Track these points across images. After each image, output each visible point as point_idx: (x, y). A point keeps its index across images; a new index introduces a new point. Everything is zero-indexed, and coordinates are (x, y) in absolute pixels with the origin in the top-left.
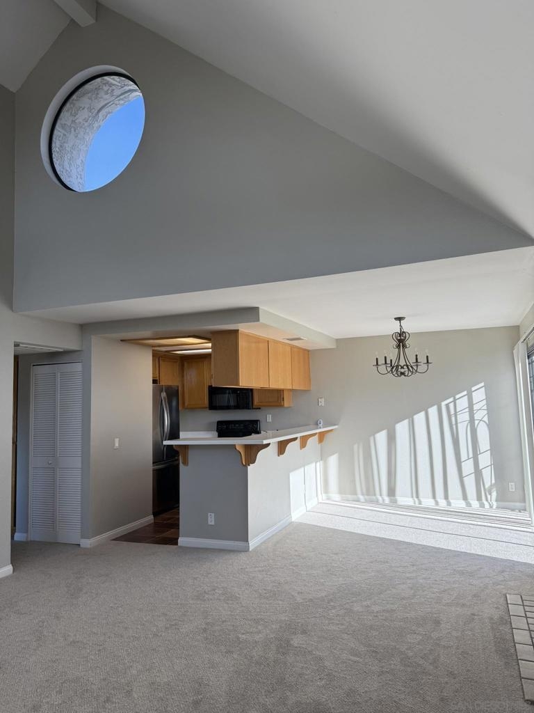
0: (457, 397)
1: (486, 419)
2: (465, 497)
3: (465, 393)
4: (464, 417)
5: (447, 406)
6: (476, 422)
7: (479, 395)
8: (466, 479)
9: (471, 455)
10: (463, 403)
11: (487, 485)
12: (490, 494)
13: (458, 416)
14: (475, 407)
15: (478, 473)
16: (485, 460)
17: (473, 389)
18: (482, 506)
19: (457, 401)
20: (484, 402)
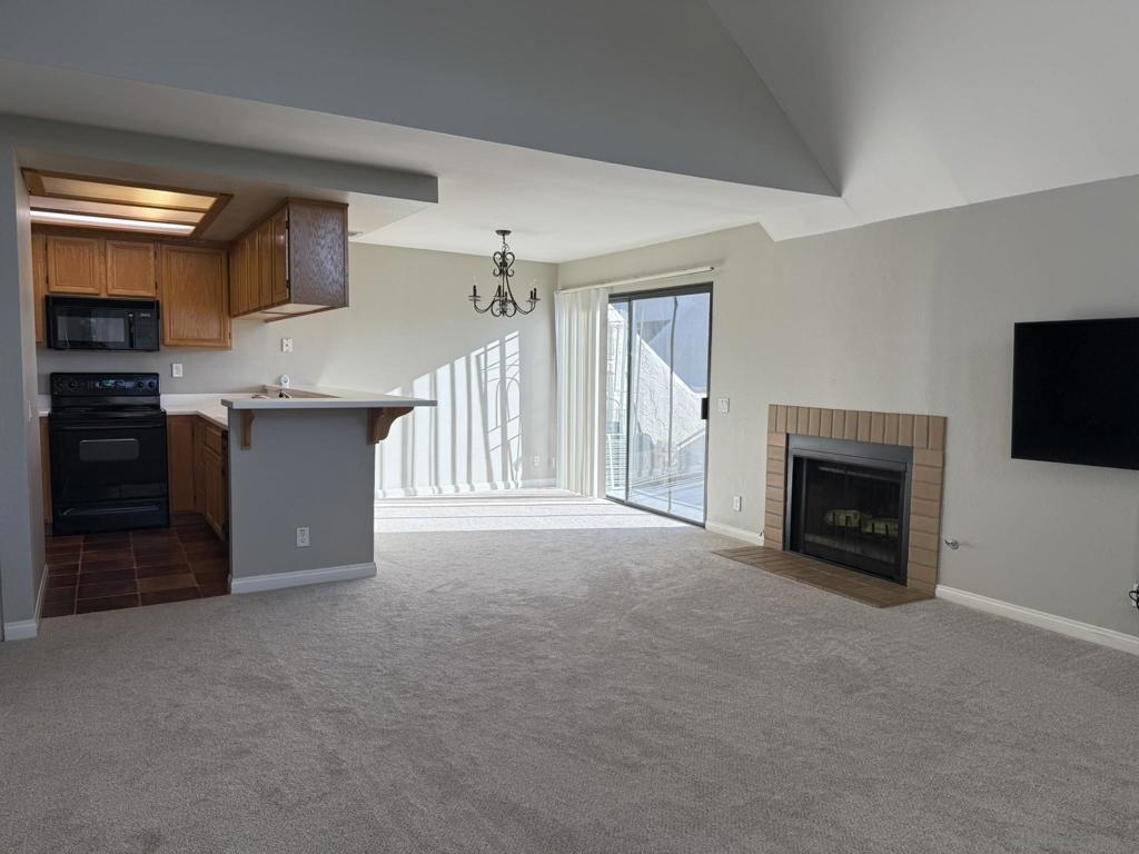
0: (489, 347)
1: (517, 378)
2: (490, 478)
3: (497, 342)
4: (494, 374)
5: (478, 357)
6: (508, 381)
7: (512, 347)
8: (492, 454)
9: (499, 424)
10: (494, 356)
11: (514, 460)
12: (517, 470)
13: (489, 373)
14: (508, 362)
15: (505, 444)
16: (514, 428)
17: (507, 338)
18: (508, 487)
19: (489, 353)
20: (517, 356)
